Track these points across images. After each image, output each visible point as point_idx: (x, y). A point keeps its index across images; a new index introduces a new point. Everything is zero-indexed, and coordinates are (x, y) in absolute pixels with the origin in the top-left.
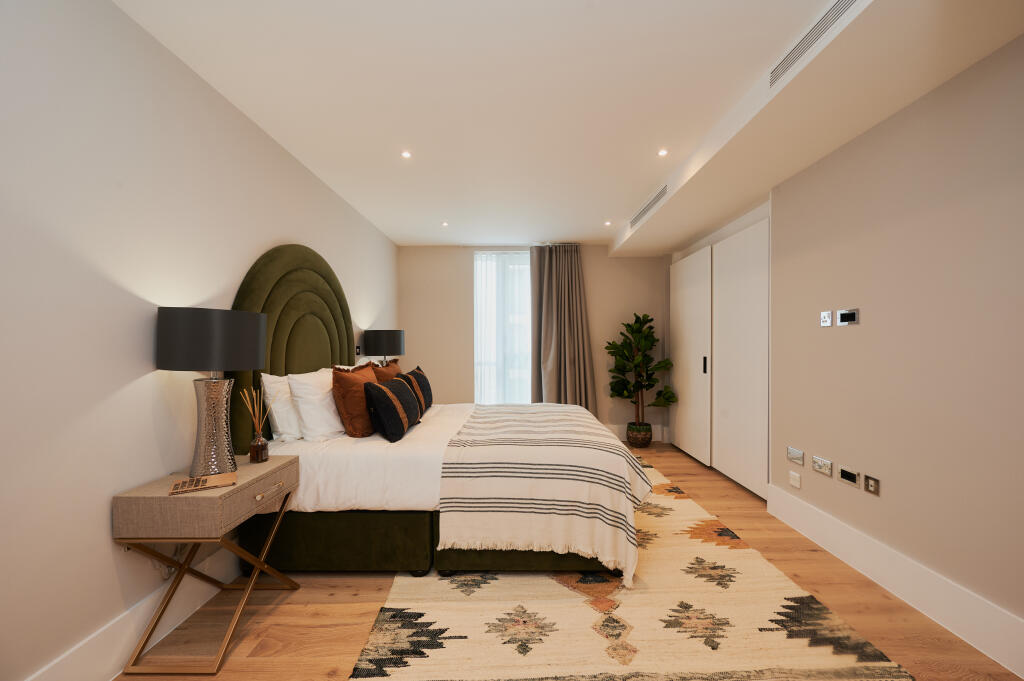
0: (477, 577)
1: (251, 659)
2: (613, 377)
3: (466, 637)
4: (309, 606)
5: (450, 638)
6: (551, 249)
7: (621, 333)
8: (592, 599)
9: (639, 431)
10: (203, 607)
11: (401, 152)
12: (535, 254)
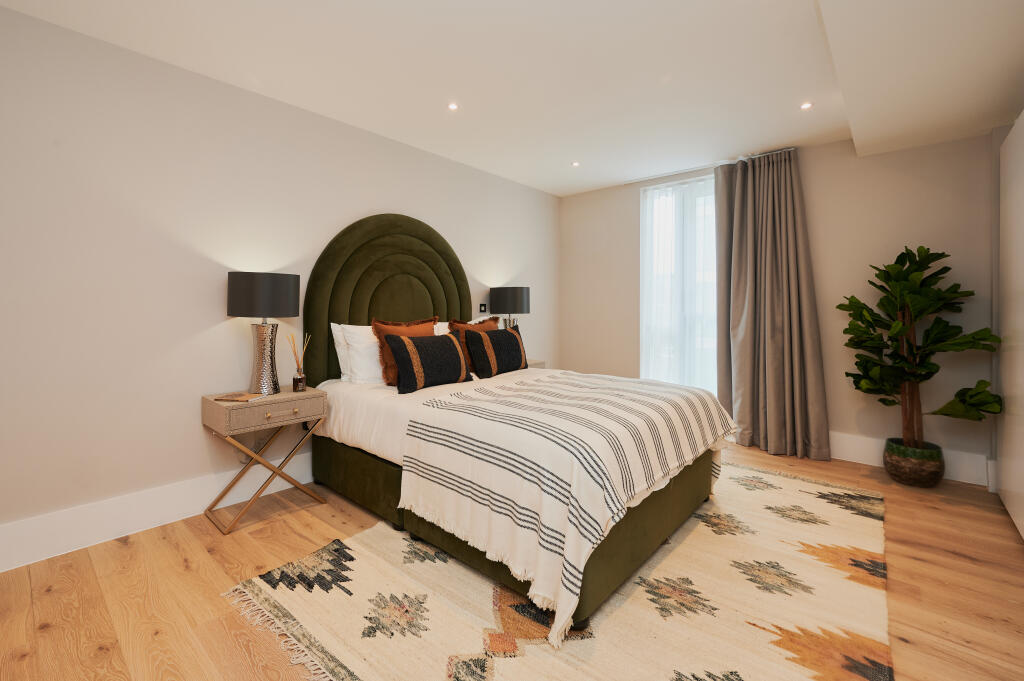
0: (431, 552)
1: (248, 536)
2: (857, 356)
3: (351, 594)
4: (314, 518)
5: (343, 588)
6: (744, 165)
7: (871, 283)
8: (500, 630)
9: (904, 455)
10: (279, 493)
11: (448, 105)
12: (721, 177)
